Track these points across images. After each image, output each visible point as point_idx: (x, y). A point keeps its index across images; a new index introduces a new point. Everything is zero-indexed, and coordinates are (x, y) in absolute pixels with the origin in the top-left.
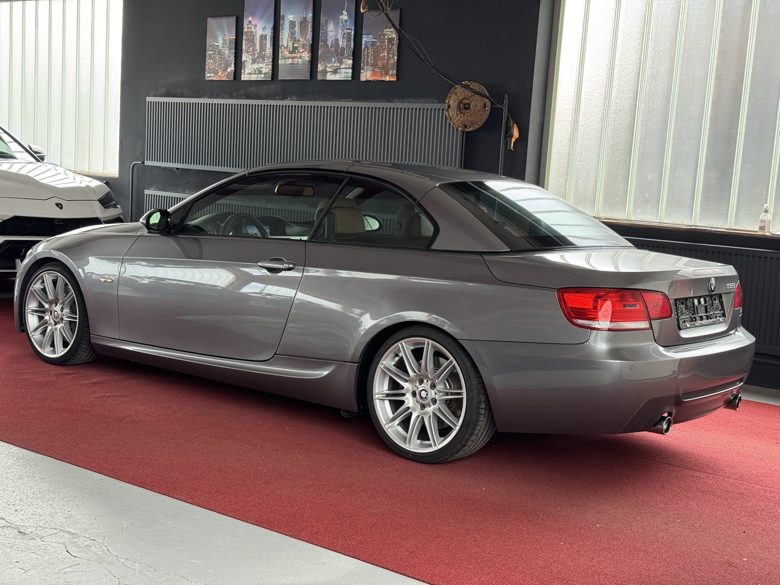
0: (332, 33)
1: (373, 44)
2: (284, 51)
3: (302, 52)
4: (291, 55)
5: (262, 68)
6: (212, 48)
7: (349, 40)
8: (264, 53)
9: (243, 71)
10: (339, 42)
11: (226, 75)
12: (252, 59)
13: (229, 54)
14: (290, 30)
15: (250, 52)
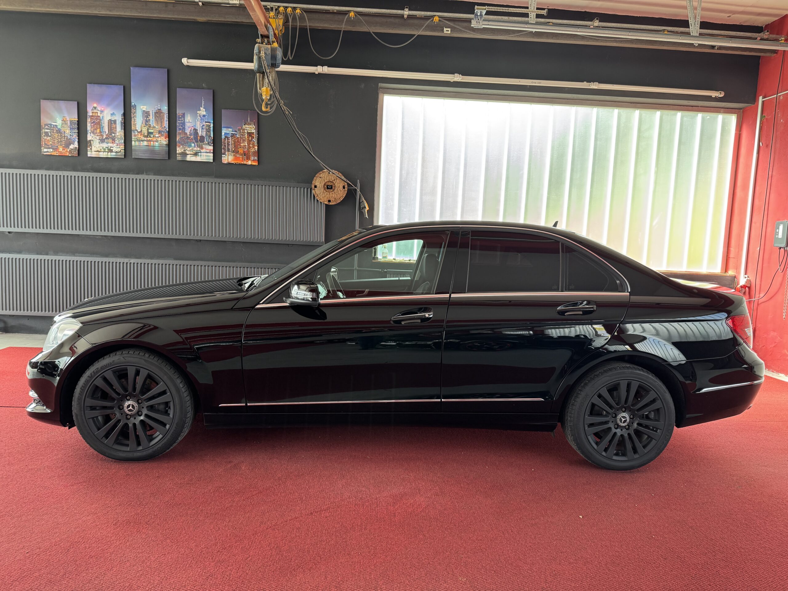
0: (190, 124)
1: (233, 135)
2: (138, 135)
3: (158, 137)
4: (146, 139)
5: (113, 147)
6: (49, 127)
7: (208, 131)
8: (113, 135)
9: (88, 149)
10: (198, 132)
11: (68, 150)
12: (99, 139)
13: (71, 134)
14: (143, 118)
15: (96, 133)
